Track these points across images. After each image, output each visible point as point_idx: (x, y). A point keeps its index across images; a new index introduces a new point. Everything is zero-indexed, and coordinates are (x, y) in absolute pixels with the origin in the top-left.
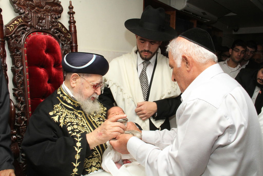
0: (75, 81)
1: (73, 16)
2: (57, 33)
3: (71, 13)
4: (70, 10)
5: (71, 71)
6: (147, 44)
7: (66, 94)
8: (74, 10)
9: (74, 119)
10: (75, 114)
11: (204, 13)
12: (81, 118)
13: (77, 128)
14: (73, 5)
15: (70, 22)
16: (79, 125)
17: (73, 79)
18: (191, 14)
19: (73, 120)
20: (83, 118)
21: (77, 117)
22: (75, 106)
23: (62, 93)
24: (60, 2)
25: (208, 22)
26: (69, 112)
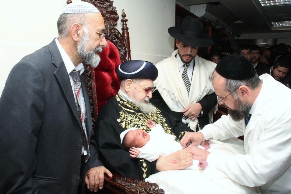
0: (129, 87)
1: (126, 23)
2: (115, 39)
3: (124, 21)
4: (123, 18)
5: (125, 77)
6: (189, 49)
7: (125, 100)
8: (126, 18)
9: (138, 121)
10: (138, 117)
11: (217, 21)
12: (143, 119)
13: (143, 128)
14: (125, 13)
15: (123, 29)
16: (144, 125)
17: (127, 85)
18: (207, 21)
19: (137, 123)
20: (145, 119)
21: (140, 119)
22: (135, 109)
23: (121, 100)
24: (117, 11)
25: (219, 28)
26: (132, 117)
